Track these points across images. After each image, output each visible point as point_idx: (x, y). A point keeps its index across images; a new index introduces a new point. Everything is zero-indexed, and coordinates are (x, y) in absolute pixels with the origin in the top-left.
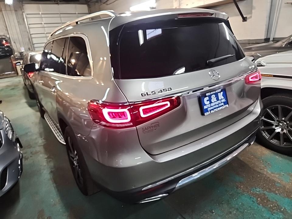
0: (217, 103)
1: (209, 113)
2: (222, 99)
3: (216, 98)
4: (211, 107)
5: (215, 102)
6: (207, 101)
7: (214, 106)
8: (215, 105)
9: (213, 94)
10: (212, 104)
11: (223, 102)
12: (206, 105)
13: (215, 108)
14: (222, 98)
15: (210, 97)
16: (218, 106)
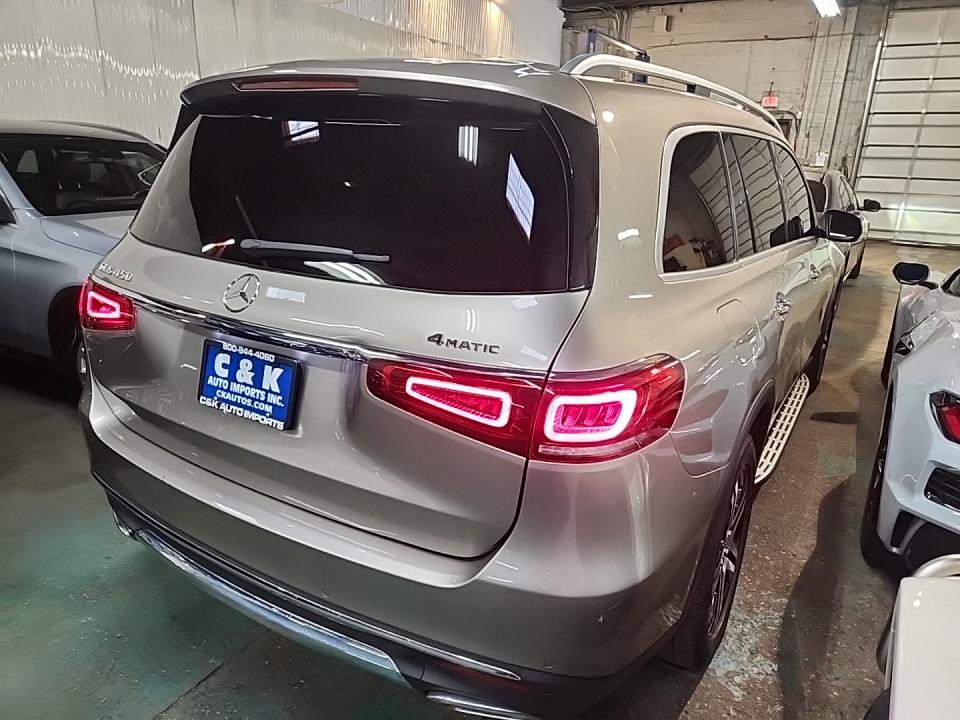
0: (252, 392)
1: (215, 404)
2: (270, 391)
3: (253, 374)
4: (228, 390)
5: (245, 384)
6: (224, 366)
7: (239, 397)
8: (243, 395)
9: (248, 357)
10: (235, 387)
11: (272, 404)
12: (218, 376)
13: (240, 405)
14: (273, 390)
15: (236, 358)
16: (249, 405)
